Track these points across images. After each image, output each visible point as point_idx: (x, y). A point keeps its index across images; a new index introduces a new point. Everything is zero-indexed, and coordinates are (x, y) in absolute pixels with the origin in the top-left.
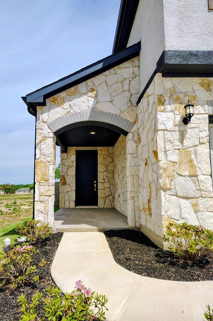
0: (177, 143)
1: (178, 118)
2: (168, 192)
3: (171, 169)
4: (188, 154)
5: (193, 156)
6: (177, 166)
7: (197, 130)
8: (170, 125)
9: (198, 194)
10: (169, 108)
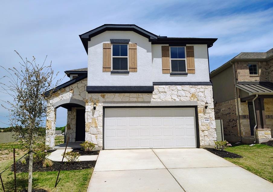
0: (92, 116)
1: (92, 107)
2: (88, 132)
3: (89, 125)
4: (95, 120)
5: (97, 120)
6: (91, 124)
7: (98, 112)
8: (89, 110)
9: (98, 133)
10: (89, 104)
